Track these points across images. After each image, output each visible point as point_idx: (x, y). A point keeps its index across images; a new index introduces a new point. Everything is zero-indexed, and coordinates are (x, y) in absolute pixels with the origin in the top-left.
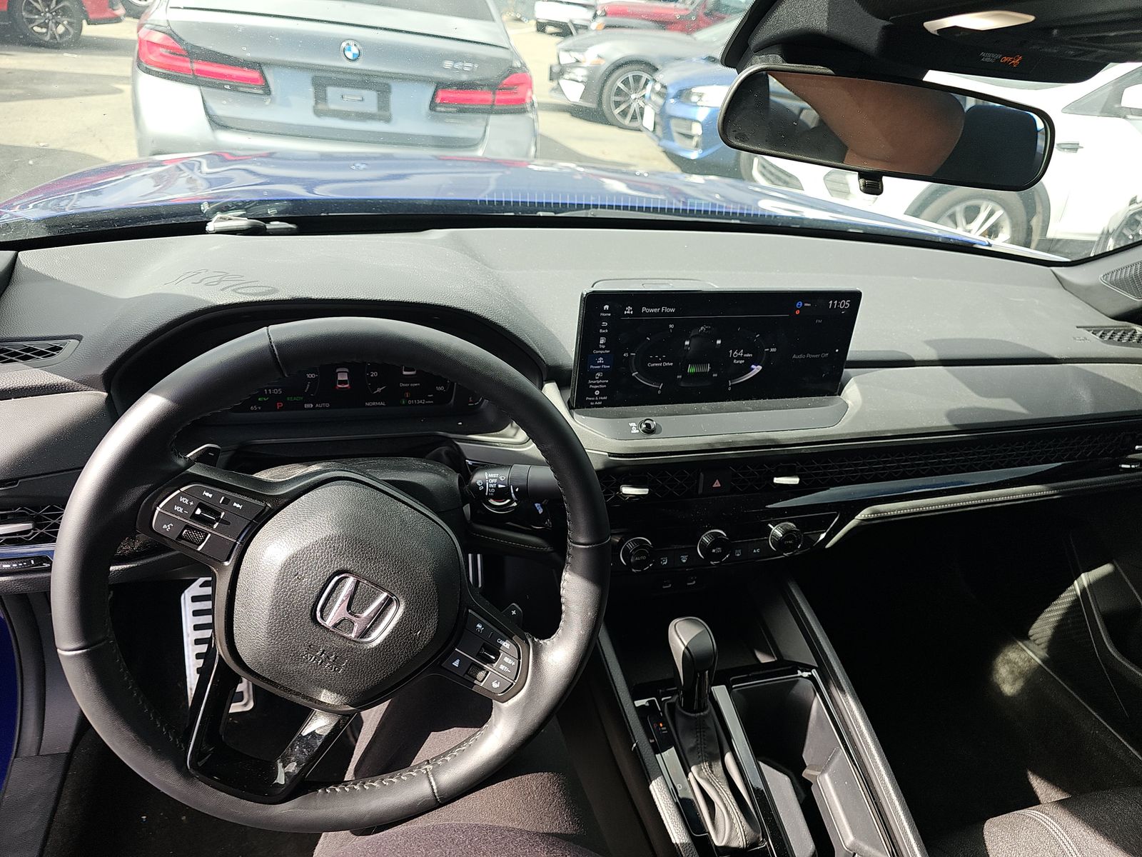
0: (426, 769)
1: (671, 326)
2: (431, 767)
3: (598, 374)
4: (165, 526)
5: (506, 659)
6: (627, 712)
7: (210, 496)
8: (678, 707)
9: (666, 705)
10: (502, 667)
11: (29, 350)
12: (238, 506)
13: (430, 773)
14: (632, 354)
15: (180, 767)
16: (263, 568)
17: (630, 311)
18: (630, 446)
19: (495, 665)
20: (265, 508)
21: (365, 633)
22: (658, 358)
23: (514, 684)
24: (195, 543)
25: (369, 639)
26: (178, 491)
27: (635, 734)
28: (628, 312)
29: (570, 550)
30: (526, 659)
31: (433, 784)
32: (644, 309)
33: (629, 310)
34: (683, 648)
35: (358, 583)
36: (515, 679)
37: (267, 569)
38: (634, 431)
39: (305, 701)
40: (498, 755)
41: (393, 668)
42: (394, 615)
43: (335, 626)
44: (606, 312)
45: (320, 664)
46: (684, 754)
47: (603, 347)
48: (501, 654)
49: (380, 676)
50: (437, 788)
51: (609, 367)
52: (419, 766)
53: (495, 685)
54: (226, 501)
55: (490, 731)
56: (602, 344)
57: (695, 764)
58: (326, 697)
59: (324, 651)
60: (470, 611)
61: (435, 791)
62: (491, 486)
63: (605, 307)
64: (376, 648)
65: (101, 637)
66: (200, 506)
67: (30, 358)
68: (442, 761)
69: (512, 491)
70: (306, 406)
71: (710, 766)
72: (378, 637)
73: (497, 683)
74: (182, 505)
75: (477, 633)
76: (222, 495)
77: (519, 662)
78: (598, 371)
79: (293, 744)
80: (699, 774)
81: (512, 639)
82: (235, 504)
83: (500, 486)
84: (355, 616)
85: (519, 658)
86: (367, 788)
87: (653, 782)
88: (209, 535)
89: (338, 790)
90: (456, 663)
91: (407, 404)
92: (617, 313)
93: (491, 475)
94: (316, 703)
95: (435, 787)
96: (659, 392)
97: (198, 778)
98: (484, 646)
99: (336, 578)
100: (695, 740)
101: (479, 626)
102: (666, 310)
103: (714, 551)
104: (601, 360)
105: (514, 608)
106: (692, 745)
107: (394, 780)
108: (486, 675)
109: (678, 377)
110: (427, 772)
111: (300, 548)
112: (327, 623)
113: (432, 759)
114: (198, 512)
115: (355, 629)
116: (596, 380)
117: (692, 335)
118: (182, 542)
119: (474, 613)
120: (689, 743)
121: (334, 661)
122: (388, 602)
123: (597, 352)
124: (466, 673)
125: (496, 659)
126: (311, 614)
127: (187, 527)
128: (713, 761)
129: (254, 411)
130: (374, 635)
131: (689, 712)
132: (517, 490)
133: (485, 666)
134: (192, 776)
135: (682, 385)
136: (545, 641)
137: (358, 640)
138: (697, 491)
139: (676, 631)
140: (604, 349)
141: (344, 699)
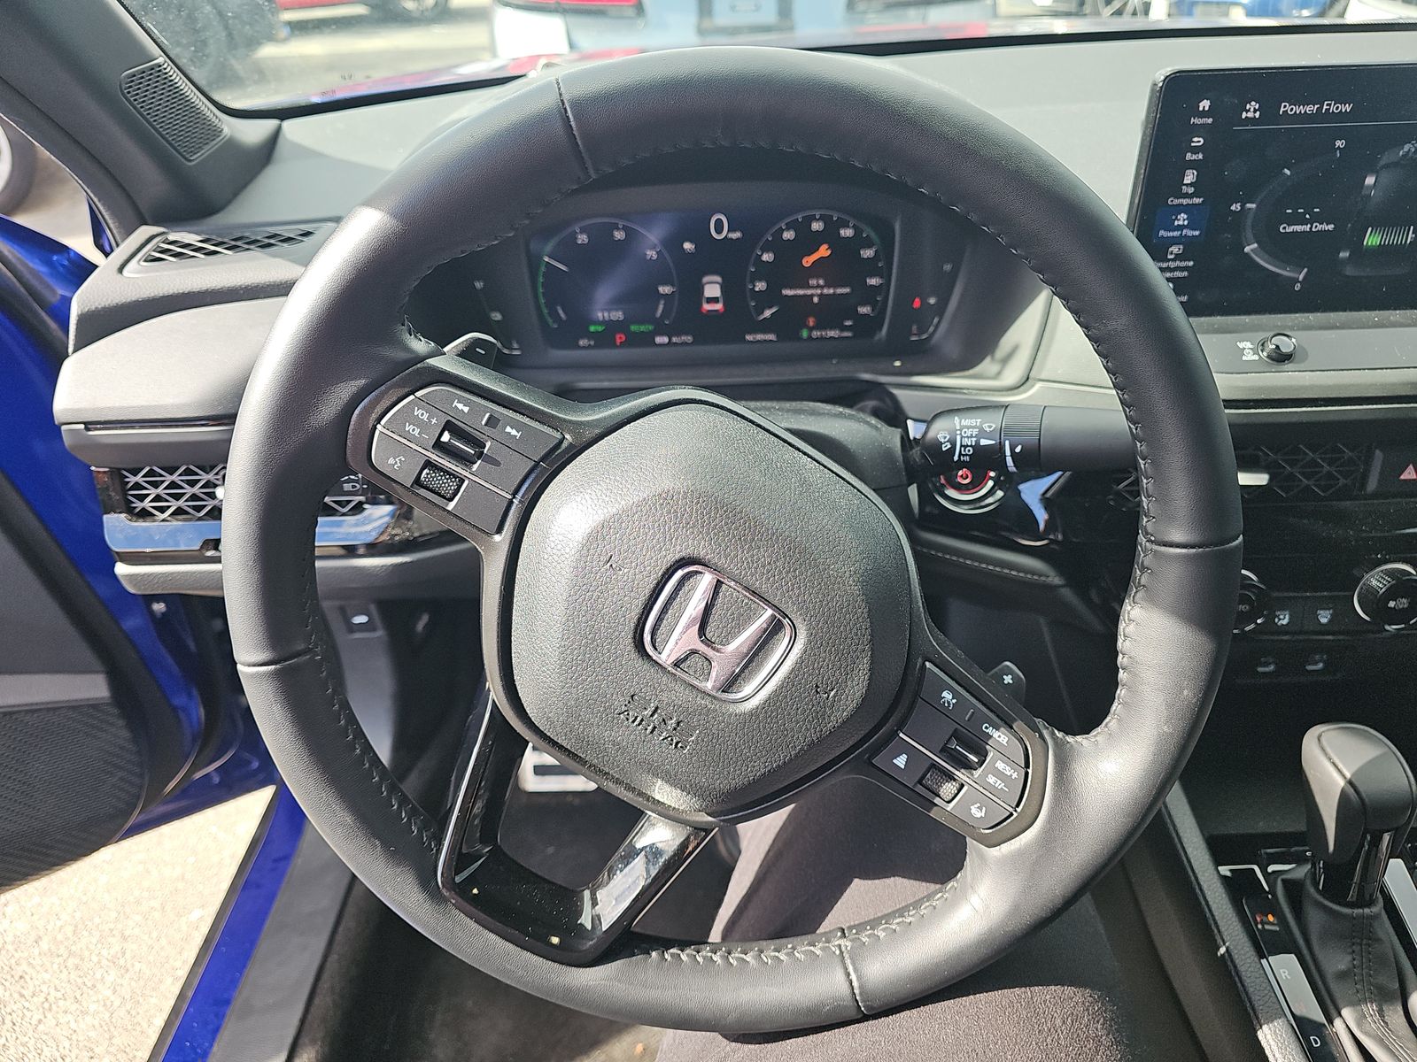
0: (840, 946)
1: (1339, 143)
2: (849, 944)
3: (1175, 249)
4: (391, 461)
5: (1000, 765)
6: (1205, 887)
7: (466, 409)
8: (1312, 890)
9: (1279, 883)
10: (991, 779)
11: (274, 236)
12: (514, 432)
13: (846, 956)
14: (1248, 205)
15: (426, 880)
16: (553, 545)
17: (1255, 111)
18: (1242, 384)
19: (977, 773)
20: (561, 442)
21: (731, 684)
22: (1304, 214)
23: (1015, 814)
24: (444, 498)
25: (740, 695)
26: (412, 397)
27: (1222, 929)
28: (1250, 115)
29: (1144, 558)
30: (1041, 769)
31: (853, 977)
32: (1285, 107)
33: (1252, 110)
34: (1342, 783)
35: (719, 584)
36: (1018, 805)
37: (559, 547)
38: (1249, 356)
39: (630, 795)
40: (980, 943)
41: (781, 757)
42: (785, 657)
43: (677, 664)
44: (1204, 114)
45: (652, 732)
46: (1325, 983)
47: (1191, 190)
48: (990, 755)
49: (759, 768)
50: (861, 987)
51: (1197, 233)
52: (828, 937)
53: (977, 812)
54: (492, 422)
55: (962, 896)
56: (1187, 185)
57: (1352, 1004)
58: (664, 793)
59: (657, 708)
60: (928, 664)
61: (857, 991)
62: (967, 442)
63: (1201, 105)
64: (754, 714)
65: (301, 647)
66: (448, 426)
67: (270, 245)
68: (869, 936)
69: (1008, 452)
70: (659, 340)
71: (1381, 1013)
72: (755, 693)
73: (980, 808)
74: (417, 422)
75: (942, 710)
76: (486, 409)
77: (1027, 774)
78: (1174, 241)
79: (611, 867)
80: (1359, 1025)
81: (1012, 728)
82: (508, 429)
83: (984, 442)
84: (714, 649)
85: (1027, 766)
86: (735, 963)
87: (1265, 1027)
88: (466, 482)
89: (684, 957)
90: (901, 761)
91: (810, 337)
92: (1226, 116)
93: (964, 422)
94: (648, 800)
95: (855, 984)
96: (1298, 287)
97: (453, 905)
98: (956, 735)
99: (680, 573)
100: (1349, 958)
101: (947, 695)
102: (1333, 109)
103: (1392, 604)
104: (1182, 219)
105: (1009, 672)
106: (1342, 967)
107: (782, 956)
108: (959, 791)
109: (1342, 255)
110: (841, 952)
111: (614, 510)
112: (664, 656)
113: (850, 928)
114: (446, 437)
115: (713, 674)
116: (1170, 260)
117: (1382, 163)
118: (422, 492)
119: (936, 670)
120: (1336, 961)
121: (675, 729)
122: (774, 628)
123: (1176, 202)
124: (920, 782)
125: (981, 763)
126: (634, 637)
127: (428, 464)
128: (1386, 1001)
129: (584, 348)
130: (748, 689)
131: (1339, 904)
132: (1018, 449)
133: (957, 772)
134: (445, 900)
135: (1349, 271)
136: (1079, 738)
137: (719, 695)
138: (1363, 485)
139: (1323, 750)
140: (1190, 196)
141: (695, 803)
